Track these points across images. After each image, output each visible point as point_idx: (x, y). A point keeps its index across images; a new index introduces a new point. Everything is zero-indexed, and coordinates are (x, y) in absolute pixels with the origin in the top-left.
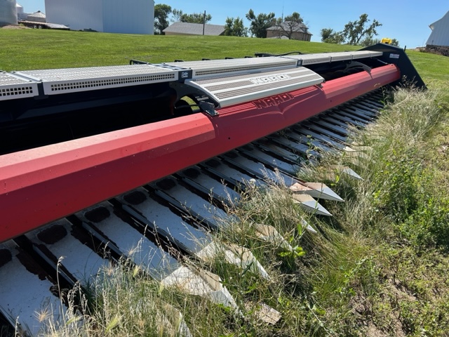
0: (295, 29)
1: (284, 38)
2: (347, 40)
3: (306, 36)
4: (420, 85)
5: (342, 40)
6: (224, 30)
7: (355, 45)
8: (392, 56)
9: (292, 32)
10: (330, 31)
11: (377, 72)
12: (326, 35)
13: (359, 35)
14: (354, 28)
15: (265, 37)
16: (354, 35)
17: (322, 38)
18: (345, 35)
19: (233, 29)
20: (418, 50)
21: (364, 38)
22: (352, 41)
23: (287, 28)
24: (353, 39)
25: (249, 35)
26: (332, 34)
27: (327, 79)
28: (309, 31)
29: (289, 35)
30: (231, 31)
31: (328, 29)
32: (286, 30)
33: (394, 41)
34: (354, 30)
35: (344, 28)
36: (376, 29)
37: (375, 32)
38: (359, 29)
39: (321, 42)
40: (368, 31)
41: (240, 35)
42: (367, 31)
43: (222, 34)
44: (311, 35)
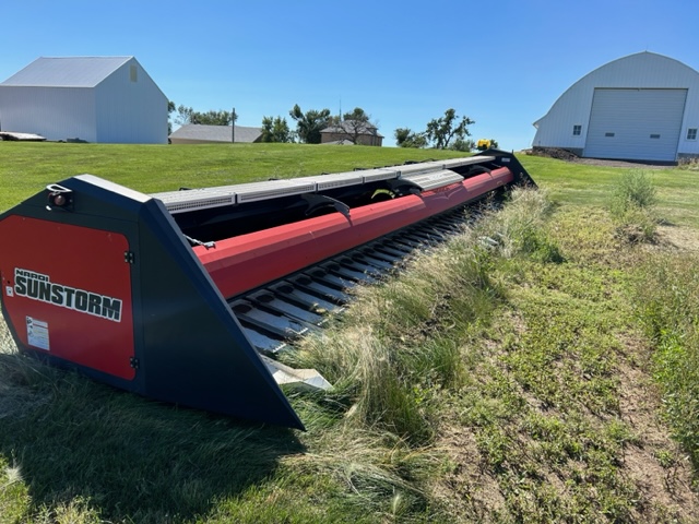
0: (361, 130)
1: (348, 143)
2: (432, 143)
3: (376, 140)
4: (532, 184)
5: (424, 143)
6: (260, 134)
7: (443, 148)
8: (503, 160)
9: (357, 135)
10: (407, 132)
11: (495, 173)
12: (402, 137)
13: (447, 136)
14: (440, 128)
15: (319, 142)
16: (440, 136)
17: (397, 141)
18: (429, 136)
19: (273, 134)
20: (524, 153)
21: (453, 140)
22: (438, 144)
23: (350, 129)
24: (440, 141)
25: (297, 140)
26: (410, 135)
27: (466, 178)
28: (379, 133)
29: (354, 138)
30: (271, 135)
31: (404, 128)
32: (348, 131)
33: (492, 142)
34: (440, 130)
35: (426, 128)
36: (467, 127)
37: (467, 132)
38: (446, 129)
39: (396, 146)
40: (458, 131)
41: (285, 141)
42: (456, 131)
43: (258, 141)
44: (382, 138)
